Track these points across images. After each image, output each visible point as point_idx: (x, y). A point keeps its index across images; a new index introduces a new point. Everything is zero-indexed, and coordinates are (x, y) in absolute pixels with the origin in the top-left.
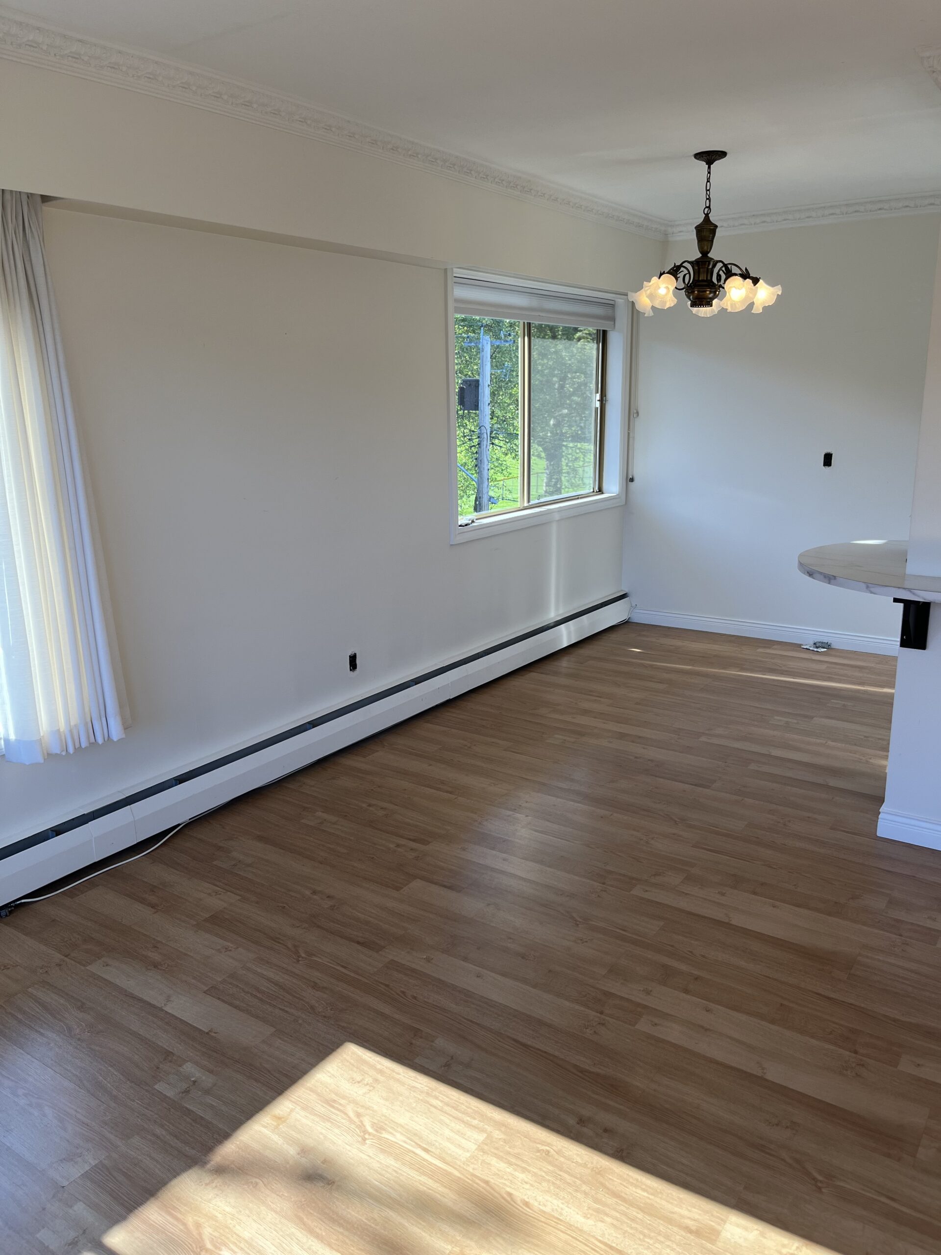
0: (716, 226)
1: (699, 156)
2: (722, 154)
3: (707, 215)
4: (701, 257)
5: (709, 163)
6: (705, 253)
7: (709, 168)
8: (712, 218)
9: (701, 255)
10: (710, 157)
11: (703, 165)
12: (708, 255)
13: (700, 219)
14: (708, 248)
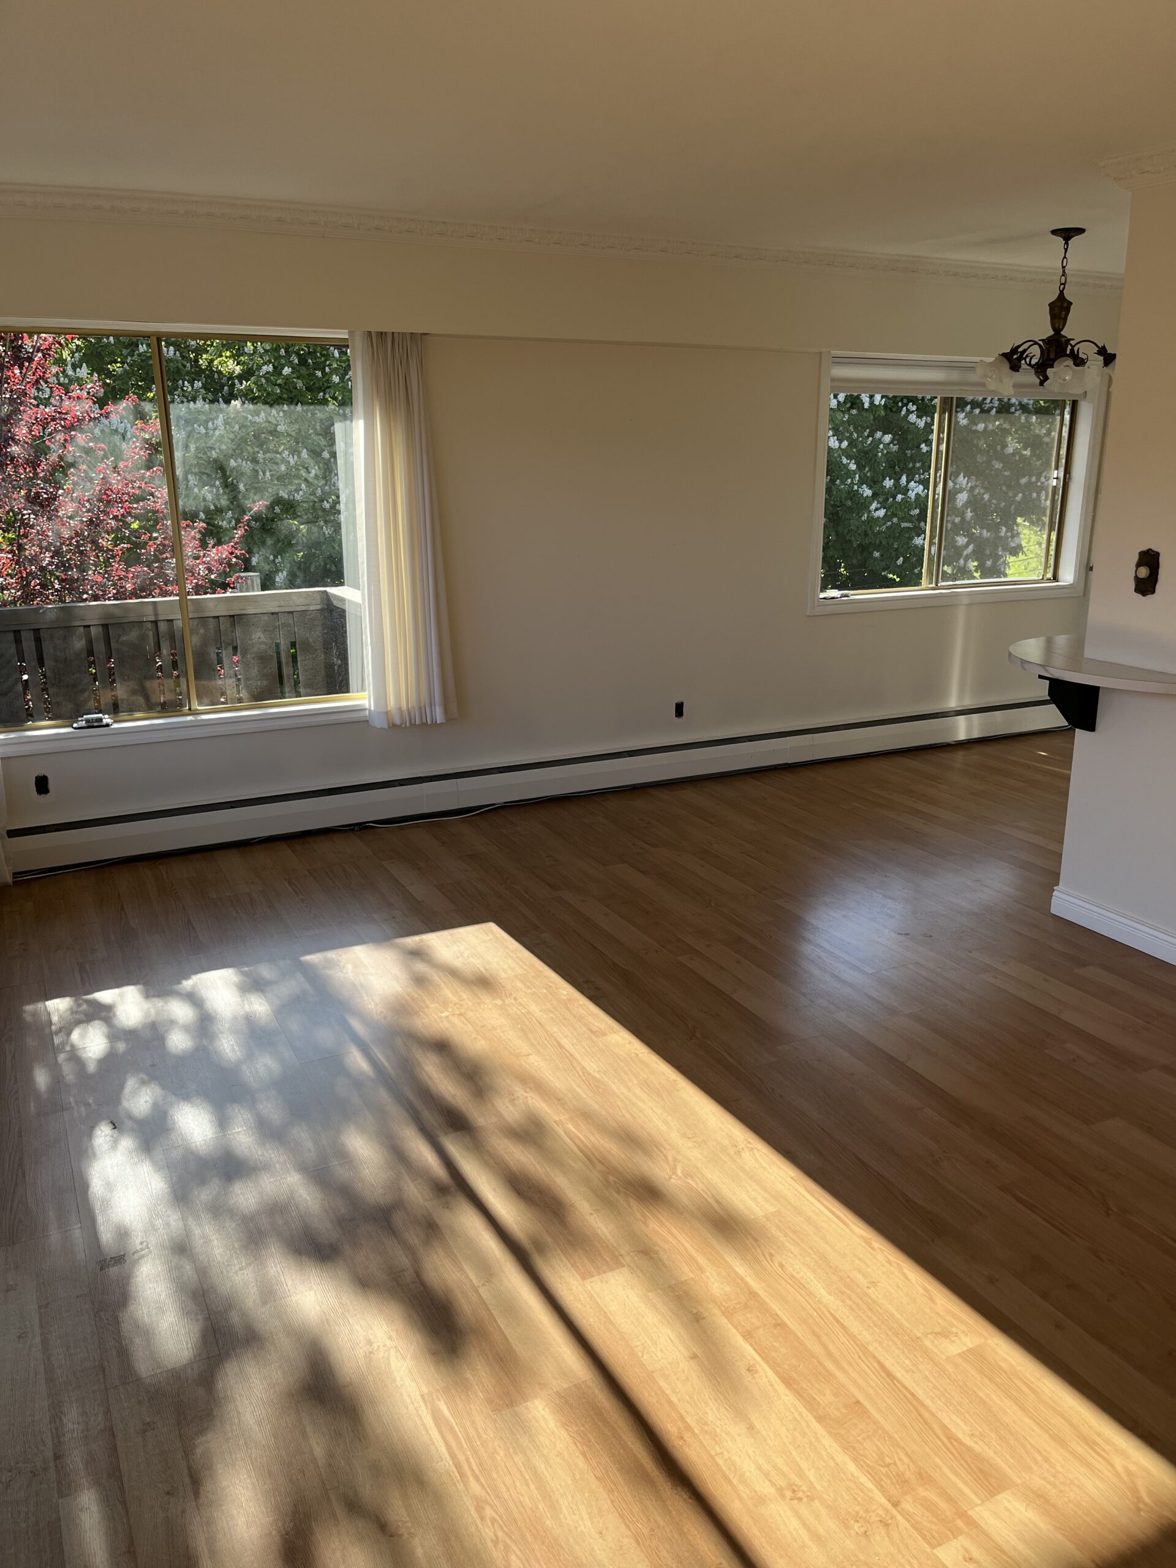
0: (1071, 304)
1: (1055, 232)
2: (1080, 231)
3: (1062, 292)
4: (1054, 335)
5: (1067, 239)
6: (1057, 331)
7: (1067, 243)
8: (1067, 295)
9: (1053, 333)
10: (1067, 234)
11: (1060, 241)
12: (1062, 333)
13: (1054, 297)
14: (1059, 326)
